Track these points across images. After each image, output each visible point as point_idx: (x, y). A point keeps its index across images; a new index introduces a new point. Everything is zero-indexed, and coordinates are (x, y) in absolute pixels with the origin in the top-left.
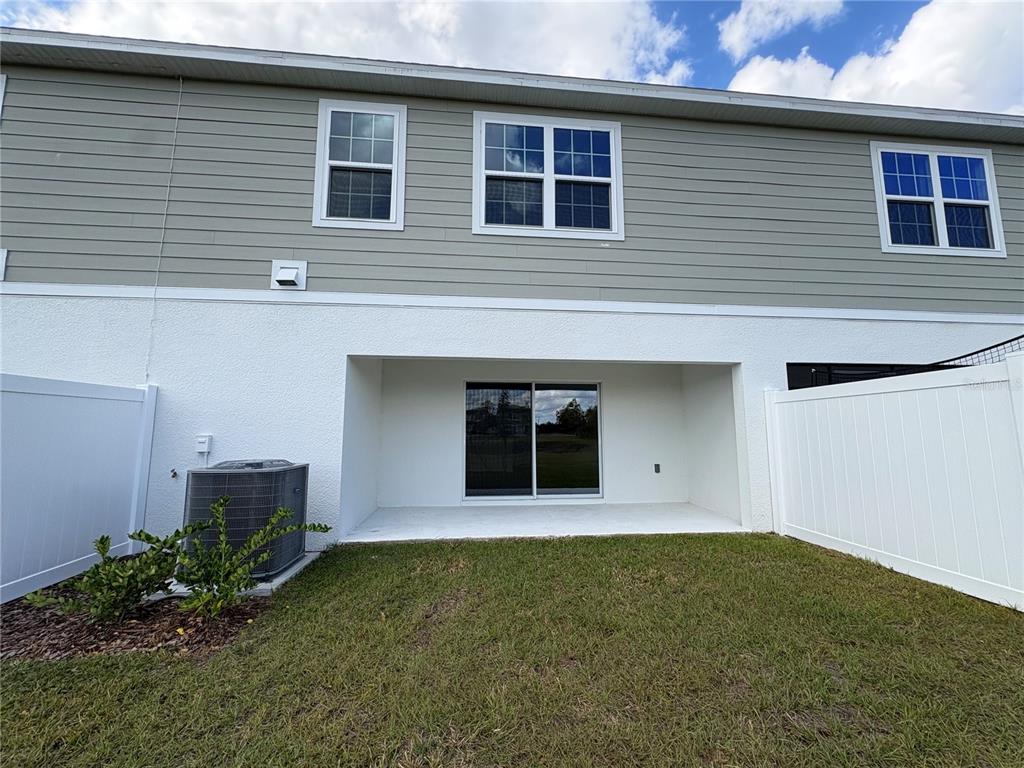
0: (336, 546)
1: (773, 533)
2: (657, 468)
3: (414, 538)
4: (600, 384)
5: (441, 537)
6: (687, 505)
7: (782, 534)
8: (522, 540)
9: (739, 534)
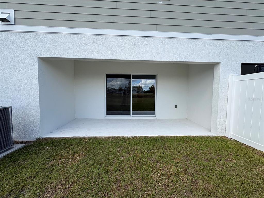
0: (40, 139)
1: (225, 137)
2: (176, 107)
3: (73, 136)
4: (157, 75)
5: (84, 136)
6: (186, 121)
7: (229, 138)
8: (118, 137)
9: (210, 137)
